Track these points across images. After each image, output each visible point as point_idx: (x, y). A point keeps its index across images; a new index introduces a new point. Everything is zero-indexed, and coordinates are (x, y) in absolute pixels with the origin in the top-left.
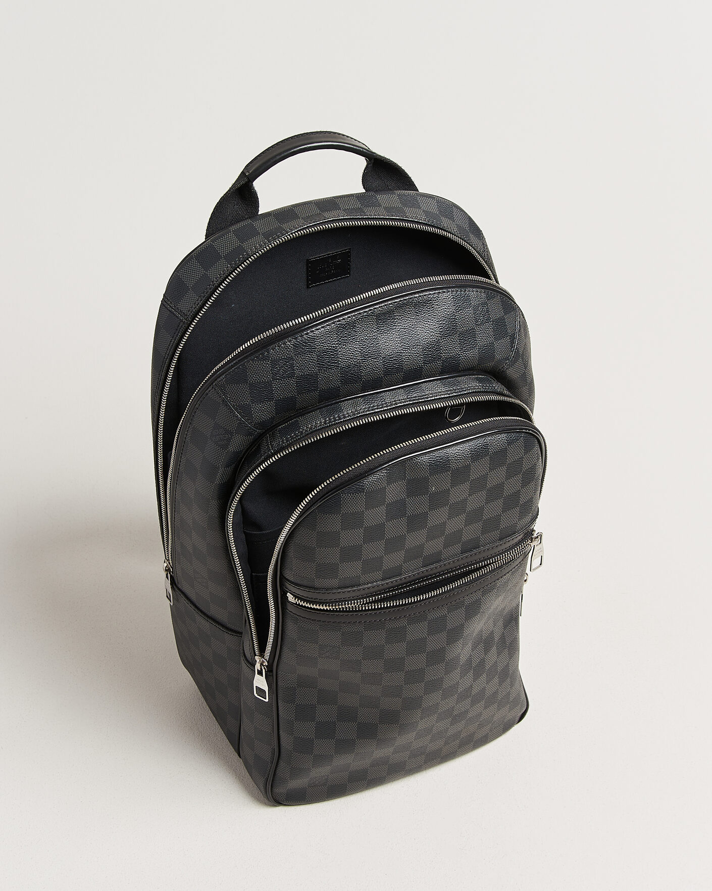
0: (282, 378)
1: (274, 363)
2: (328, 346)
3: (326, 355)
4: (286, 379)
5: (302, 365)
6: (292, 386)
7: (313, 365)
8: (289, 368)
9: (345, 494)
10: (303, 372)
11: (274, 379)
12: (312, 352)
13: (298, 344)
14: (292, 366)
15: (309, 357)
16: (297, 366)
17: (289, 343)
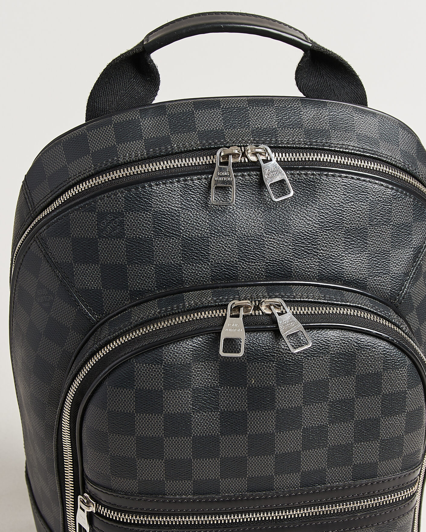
0: (109, 236)
1: (102, 216)
2: (167, 207)
3: (164, 218)
4: (114, 239)
5: (134, 225)
6: (121, 249)
7: (148, 227)
8: (118, 225)
9: (140, 363)
10: (134, 234)
11: (100, 237)
12: (147, 211)
13: (130, 198)
14: (122, 223)
15: (143, 216)
16: (128, 225)
17: (121, 194)
